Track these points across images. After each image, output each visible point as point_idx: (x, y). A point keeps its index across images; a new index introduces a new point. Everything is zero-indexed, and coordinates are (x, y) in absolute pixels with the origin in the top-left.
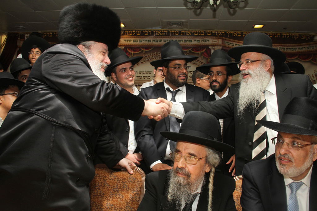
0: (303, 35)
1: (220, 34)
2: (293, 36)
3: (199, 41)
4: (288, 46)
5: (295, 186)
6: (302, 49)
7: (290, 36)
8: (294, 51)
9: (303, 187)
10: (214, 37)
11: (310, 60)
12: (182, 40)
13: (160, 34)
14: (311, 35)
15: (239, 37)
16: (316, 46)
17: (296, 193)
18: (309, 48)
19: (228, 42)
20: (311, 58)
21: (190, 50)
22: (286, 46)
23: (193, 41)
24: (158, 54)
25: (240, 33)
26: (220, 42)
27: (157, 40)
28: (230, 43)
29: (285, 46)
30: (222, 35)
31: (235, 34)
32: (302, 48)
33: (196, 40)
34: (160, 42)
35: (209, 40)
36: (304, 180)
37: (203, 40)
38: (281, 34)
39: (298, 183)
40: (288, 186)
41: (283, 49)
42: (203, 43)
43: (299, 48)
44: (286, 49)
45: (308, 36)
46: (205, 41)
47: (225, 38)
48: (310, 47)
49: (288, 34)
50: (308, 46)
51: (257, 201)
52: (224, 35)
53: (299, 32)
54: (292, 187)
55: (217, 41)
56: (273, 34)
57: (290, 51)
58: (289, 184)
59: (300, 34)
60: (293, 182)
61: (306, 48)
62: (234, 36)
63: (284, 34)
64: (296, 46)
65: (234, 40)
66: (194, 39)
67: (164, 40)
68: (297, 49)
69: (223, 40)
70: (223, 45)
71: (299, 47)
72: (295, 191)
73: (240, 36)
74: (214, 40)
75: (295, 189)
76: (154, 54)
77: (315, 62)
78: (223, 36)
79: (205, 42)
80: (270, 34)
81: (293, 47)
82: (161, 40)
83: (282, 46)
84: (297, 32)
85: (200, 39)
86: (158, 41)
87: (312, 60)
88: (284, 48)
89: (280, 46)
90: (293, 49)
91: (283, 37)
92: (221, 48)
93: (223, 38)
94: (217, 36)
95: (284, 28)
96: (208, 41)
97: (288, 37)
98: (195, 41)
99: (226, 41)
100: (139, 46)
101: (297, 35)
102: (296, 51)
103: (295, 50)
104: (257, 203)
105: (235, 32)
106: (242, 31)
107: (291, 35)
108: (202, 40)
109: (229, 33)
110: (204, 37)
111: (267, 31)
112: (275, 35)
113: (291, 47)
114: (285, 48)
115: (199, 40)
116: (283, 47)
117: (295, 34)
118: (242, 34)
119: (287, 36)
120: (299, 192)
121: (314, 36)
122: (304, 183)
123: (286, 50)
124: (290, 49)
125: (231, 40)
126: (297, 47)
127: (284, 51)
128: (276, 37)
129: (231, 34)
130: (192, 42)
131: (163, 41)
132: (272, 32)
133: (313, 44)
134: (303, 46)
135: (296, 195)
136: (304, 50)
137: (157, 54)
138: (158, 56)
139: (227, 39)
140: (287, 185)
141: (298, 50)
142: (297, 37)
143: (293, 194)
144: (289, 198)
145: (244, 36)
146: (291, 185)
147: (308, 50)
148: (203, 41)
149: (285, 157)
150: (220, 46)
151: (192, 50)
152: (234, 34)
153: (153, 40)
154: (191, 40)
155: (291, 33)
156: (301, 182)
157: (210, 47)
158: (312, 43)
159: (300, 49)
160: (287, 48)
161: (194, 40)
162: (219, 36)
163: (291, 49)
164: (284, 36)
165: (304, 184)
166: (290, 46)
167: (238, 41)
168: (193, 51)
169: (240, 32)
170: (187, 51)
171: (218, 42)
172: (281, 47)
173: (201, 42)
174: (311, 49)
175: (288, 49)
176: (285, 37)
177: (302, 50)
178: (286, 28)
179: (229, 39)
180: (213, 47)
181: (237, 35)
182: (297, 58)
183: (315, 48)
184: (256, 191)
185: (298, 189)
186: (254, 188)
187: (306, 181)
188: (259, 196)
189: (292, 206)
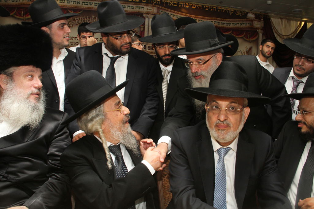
0: (238, 11)
1: (155, 2)
2: (228, 11)
3: (133, 8)
4: (223, 21)
5: (223, 152)
6: (236, 25)
7: (225, 10)
8: (228, 26)
9: (231, 152)
10: (149, 5)
11: (242, 36)
14: (245, 12)
15: (174, 6)
16: (248, 23)
17: (223, 159)
18: (242, 24)
19: (164, 11)
20: (244, 35)
22: (221, 21)
23: (126, 7)
24: (88, 18)
25: (176, 3)
26: (155, 10)
27: (88, 3)
29: (219, 20)
30: (157, 3)
31: (171, 4)
32: (236, 24)
33: (129, 6)
35: (143, 8)
36: (231, 146)
37: (138, 7)
38: (217, 7)
40: (217, 152)
41: (218, 23)
42: (137, 10)
43: (233, 24)
44: (220, 24)
45: (243, 12)
46: (139, 8)
47: (161, 7)
48: (243, 23)
49: (223, 9)
50: (241, 22)
51: (185, 168)
52: (160, 3)
53: (234, 8)
54: (220, 152)
55: (152, 9)
56: (209, 7)
57: (224, 26)
58: (217, 150)
59: (235, 9)
60: (221, 148)
61: (240, 24)
62: (170, 5)
63: (220, 8)
64: (230, 21)
65: (169, 10)
66: (128, 5)
67: (95, 3)
68: (231, 24)
69: (158, 8)
71: (233, 22)
72: (222, 156)
73: (176, 6)
74: (149, 8)
75: (222, 155)
76: (84, 18)
77: (246, 39)
78: (158, 4)
79: (139, 9)
80: (207, 7)
81: (228, 22)
82: (92, 3)
83: (218, 20)
84: (232, 8)
85: (135, 6)
86: (89, 4)
87: (244, 36)
89: (216, 19)
90: (227, 23)
91: (219, 11)
93: (159, 6)
94: (152, 4)
95: (220, 2)
96: (142, 9)
97: (223, 11)
98: (129, 8)
99: (161, 10)
100: (67, 8)
101: (232, 10)
103: (229, 25)
105: (171, 2)
106: (178, 1)
107: (226, 9)
108: (136, 7)
109: (165, 1)
110: (138, 4)
111: (203, 3)
112: (211, 8)
113: (225, 22)
114: (220, 22)
115: (133, 7)
116: (218, 21)
117: (230, 9)
118: (178, 4)
119: (223, 10)
120: (226, 157)
121: (247, 13)
122: (231, 149)
124: (225, 23)
125: (167, 9)
126: (231, 23)
128: (211, 10)
129: (167, 3)
130: (125, 8)
131: (93, 4)
132: (208, 4)
133: (246, 21)
134: (237, 22)
135: (223, 161)
136: (238, 25)
137: (86, 18)
139: (163, 8)
140: (215, 151)
141: (232, 26)
142: (232, 13)
143: (221, 160)
144: (217, 164)
145: (180, 6)
146: (220, 150)
147: (241, 26)
148: (137, 8)
149: (224, 123)
152: (169, 3)
153: (83, 2)
154: (125, 6)
155: (227, 8)
156: (229, 147)
157: (144, 15)
158: (245, 20)
159: (234, 25)
160: (221, 23)
161: (128, 6)
162: (155, 4)
164: (220, 10)
165: (231, 150)
166: (225, 21)
167: (174, 11)
169: (176, 2)
171: (153, 10)
172: (216, 21)
173: (135, 9)
174: (244, 25)
175: (223, 24)
176: (220, 11)
177: (236, 26)
178: (222, 2)
179: (165, 8)
180: (148, 16)
181: (173, 5)
182: (230, 33)
183: (248, 25)
184: (184, 157)
185: (225, 154)
186: (183, 154)
187: (234, 146)
188: (187, 162)
189: (220, 171)
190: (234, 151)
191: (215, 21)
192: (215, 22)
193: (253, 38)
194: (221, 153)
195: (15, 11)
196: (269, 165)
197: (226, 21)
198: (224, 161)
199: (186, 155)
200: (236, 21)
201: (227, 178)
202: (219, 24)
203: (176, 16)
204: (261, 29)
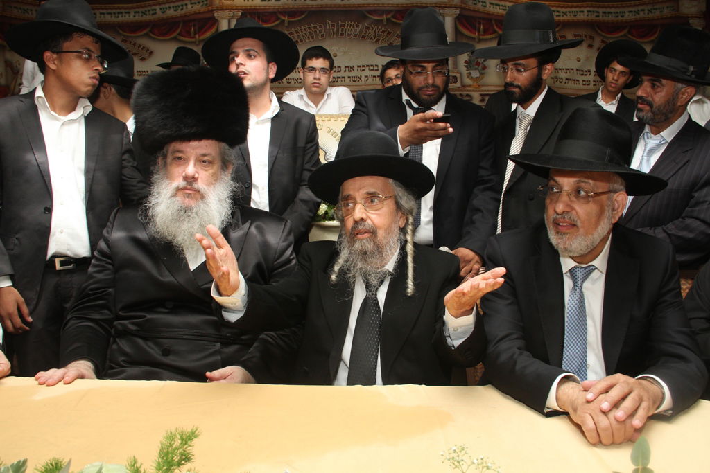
4: (606, 7)
6: (638, 14)
8: (620, 18)
9: (595, 274)
16: (667, 7)
17: (581, 287)
18: (653, 11)
21: (389, 16)
22: (602, 7)
24: (318, 27)
28: (479, 1)
29: (599, 7)
32: (637, 12)
36: (596, 263)
39: (585, 268)
40: (568, 274)
41: (595, 14)
43: (630, 12)
44: (601, 14)
48: (656, 9)
50: (650, 7)
54: (574, 275)
57: (610, 18)
61: (646, 12)
64: (624, 7)
68: (627, 14)
70: (463, 6)
71: (631, 9)
72: (579, 283)
76: (310, 29)
81: (618, 10)
83: (594, 7)
88: (598, 12)
89: (591, 6)
90: (617, 13)
92: (458, 12)
100: (275, 10)
102: (624, 18)
103: (622, 16)
113: (613, 10)
114: (601, 10)
116: (596, 9)
120: (587, 284)
122: (596, 268)
123: (603, 16)
124: (611, 13)
126: (626, 10)
127: (597, 18)
133: (662, 2)
134: (640, 8)
135: (581, 290)
136: (642, 15)
137: (315, 27)
138: (318, 32)
140: (566, 273)
141: (628, 16)
143: (577, 288)
144: (570, 296)
146: (573, 271)
147: (651, 15)
149: (564, 218)
150: (456, 8)
151: (392, 17)
156: (592, 265)
159: (634, 14)
160: (603, 13)
163: (613, 15)
165: (596, 270)
166: (611, 7)
168: (397, 19)
170: (382, 20)
172: (591, 9)
174: (657, 13)
175: (607, 15)
177: (638, 16)
180: (441, 11)
182: (625, 35)
183: (666, 12)
185: (585, 278)
187: (600, 262)
189: (574, 309)
190: (600, 271)
191: (588, 9)
192: (588, 11)
194: (576, 277)
195: (180, 28)
197: (615, 7)
198: (583, 290)
200: (637, 6)
201: (589, 322)
202: (598, 16)
203: (501, 8)
204: (700, 18)
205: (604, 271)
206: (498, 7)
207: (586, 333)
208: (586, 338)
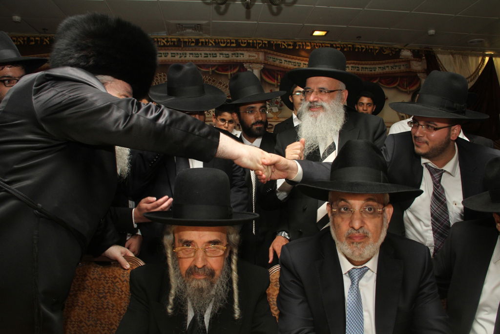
0: (385, 48)
1: (260, 45)
2: (371, 49)
3: (227, 56)
4: (364, 64)
5: (356, 274)
6: (385, 69)
7: (366, 49)
8: (373, 72)
9: (368, 274)
10: (252, 49)
11: (395, 85)
12: (201, 54)
13: (166, 44)
14: (396, 49)
15: (289, 49)
16: (403, 65)
17: (358, 285)
18: (394, 67)
19: (274, 57)
20: (397, 83)
21: (213, 69)
22: (361, 64)
23: (218, 55)
24: (163, 76)
25: (291, 44)
26: (261, 57)
27: (161, 54)
28: (277, 59)
29: (359, 64)
30: (263, 45)
31: (284, 45)
32: (384, 68)
33: (223, 54)
34: (165, 56)
35: (243, 54)
36: (368, 265)
37: (235, 54)
38: (353, 45)
39: (360, 268)
40: (347, 274)
41: (357, 69)
42: (234, 58)
43: (379, 68)
44: (360, 69)
45: (393, 49)
46: (237, 55)
47: (269, 51)
48: (396, 66)
49: (363, 47)
50: (392, 65)
51: (301, 300)
52: (267, 45)
53: (379, 44)
54: (352, 275)
55: (256, 56)
56: (342, 46)
57: (367, 72)
58: (348, 272)
59: (381, 46)
60: (353, 269)
61: (390, 68)
62: (283, 47)
63: (358, 46)
64: (375, 64)
65: (282, 54)
66: (221, 52)
67: (172, 54)
69: (265, 53)
70: (266, 62)
71: (380, 66)
72: (356, 281)
73: (291, 47)
74: (251, 54)
75: (356, 278)
77: (402, 89)
78: (265, 48)
79: (237, 57)
80: (338, 46)
81: (372, 66)
82: (168, 54)
83: (356, 64)
84: (376, 44)
85: (230, 53)
86: (163, 55)
87: (398, 85)
88: (358, 68)
89: (353, 64)
90: (371, 68)
91: (357, 50)
92: (262, 66)
93: (266, 50)
94: (256, 48)
95: (357, 37)
96: (242, 56)
97: (364, 50)
98: (221, 56)
99: (270, 56)
101: (377, 48)
102: (376, 72)
103: (375, 70)
104: (301, 303)
105: (284, 42)
106: (295, 41)
107: (367, 47)
108: (233, 54)
109: (275, 42)
110: (235, 49)
111: (332, 41)
112: (344, 48)
113: (368, 66)
114: (360, 66)
115: (228, 54)
116: (357, 66)
117: (374, 47)
118: (295, 44)
119: (362, 48)
120: (362, 282)
121: (400, 50)
122: (369, 269)
123: (362, 70)
124: (367, 68)
125: (279, 54)
126: (377, 66)
127: (358, 72)
128: (345, 50)
129: (277, 45)
130: (216, 57)
131: (170, 55)
132: (340, 42)
133: (400, 62)
134: (386, 65)
135: (358, 288)
136: (387, 70)
137: (160, 76)
138: (162, 79)
139: (272, 52)
140: (345, 274)
141: (378, 71)
142: (377, 51)
143: (354, 286)
144: (349, 292)
145: (297, 48)
146: (351, 272)
147: (393, 70)
148: (234, 56)
150: (261, 63)
151: (217, 69)
152: (282, 44)
154: (215, 54)
155: (369, 45)
156: (365, 267)
157: (245, 65)
158: (398, 60)
159: (382, 69)
160: (362, 68)
161: (220, 54)
162: (260, 48)
163: (369, 69)
164: (358, 48)
165: (369, 270)
166: (367, 64)
167: (289, 56)
168: (219, 71)
169: (292, 42)
170: (209, 72)
171: (258, 56)
173: (230, 57)
174: (397, 69)
175: (365, 69)
176: (359, 50)
177: (384, 71)
178: (360, 37)
179: (275, 53)
180: (251, 66)
181: (287, 47)
182: (377, 83)
183: (403, 68)
184: (298, 285)
185: (360, 277)
186: (295, 280)
187: (372, 265)
188: (303, 292)
189: (353, 303)
190: (372, 272)
191: (352, 65)
192: (352, 67)
193: (413, 86)
194: (354, 276)
196: (426, 290)
197: (370, 64)
198: (359, 287)
199: (301, 281)
200: (384, 64)
201: (365, 314)
202: (359, 70)
203: (292, 63)
204: (424, 73)
205: (376, 272)
206: (290, 63)
207: (363, 323)
208: (363, 326)
